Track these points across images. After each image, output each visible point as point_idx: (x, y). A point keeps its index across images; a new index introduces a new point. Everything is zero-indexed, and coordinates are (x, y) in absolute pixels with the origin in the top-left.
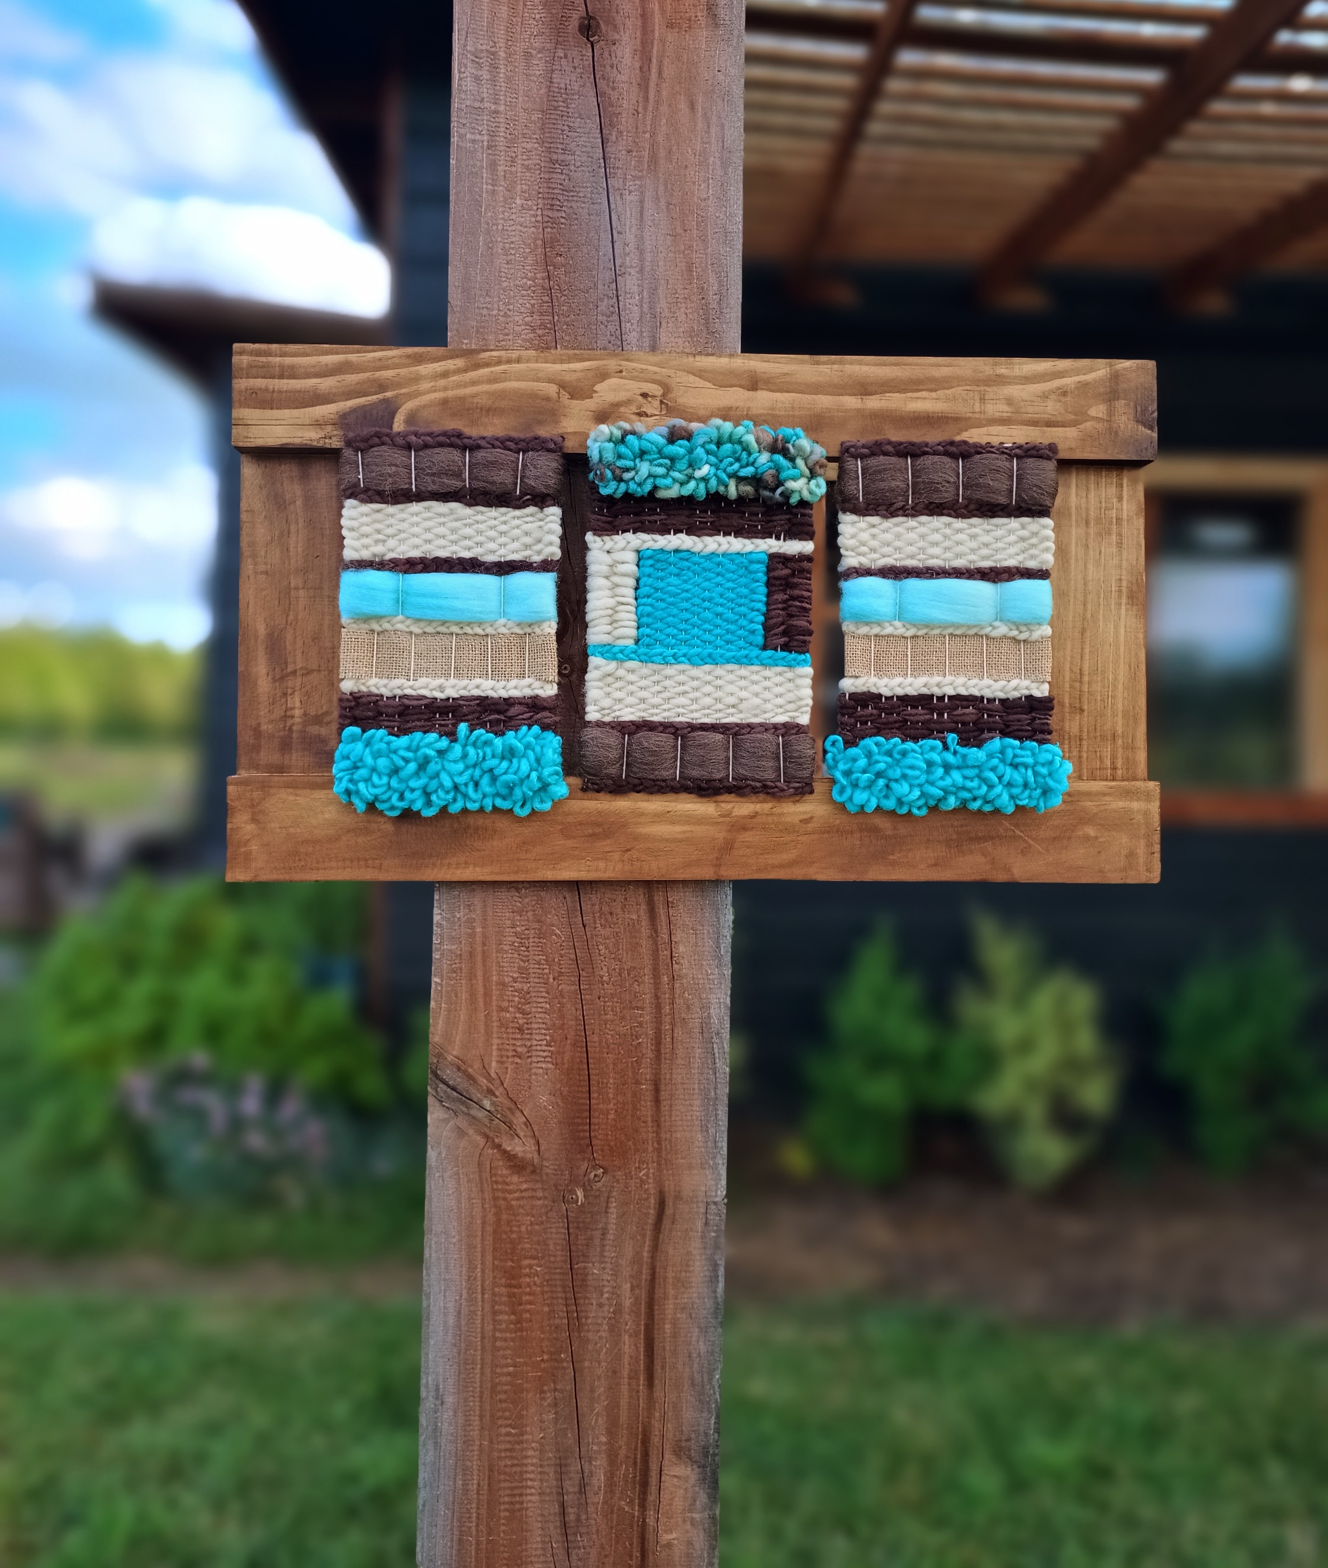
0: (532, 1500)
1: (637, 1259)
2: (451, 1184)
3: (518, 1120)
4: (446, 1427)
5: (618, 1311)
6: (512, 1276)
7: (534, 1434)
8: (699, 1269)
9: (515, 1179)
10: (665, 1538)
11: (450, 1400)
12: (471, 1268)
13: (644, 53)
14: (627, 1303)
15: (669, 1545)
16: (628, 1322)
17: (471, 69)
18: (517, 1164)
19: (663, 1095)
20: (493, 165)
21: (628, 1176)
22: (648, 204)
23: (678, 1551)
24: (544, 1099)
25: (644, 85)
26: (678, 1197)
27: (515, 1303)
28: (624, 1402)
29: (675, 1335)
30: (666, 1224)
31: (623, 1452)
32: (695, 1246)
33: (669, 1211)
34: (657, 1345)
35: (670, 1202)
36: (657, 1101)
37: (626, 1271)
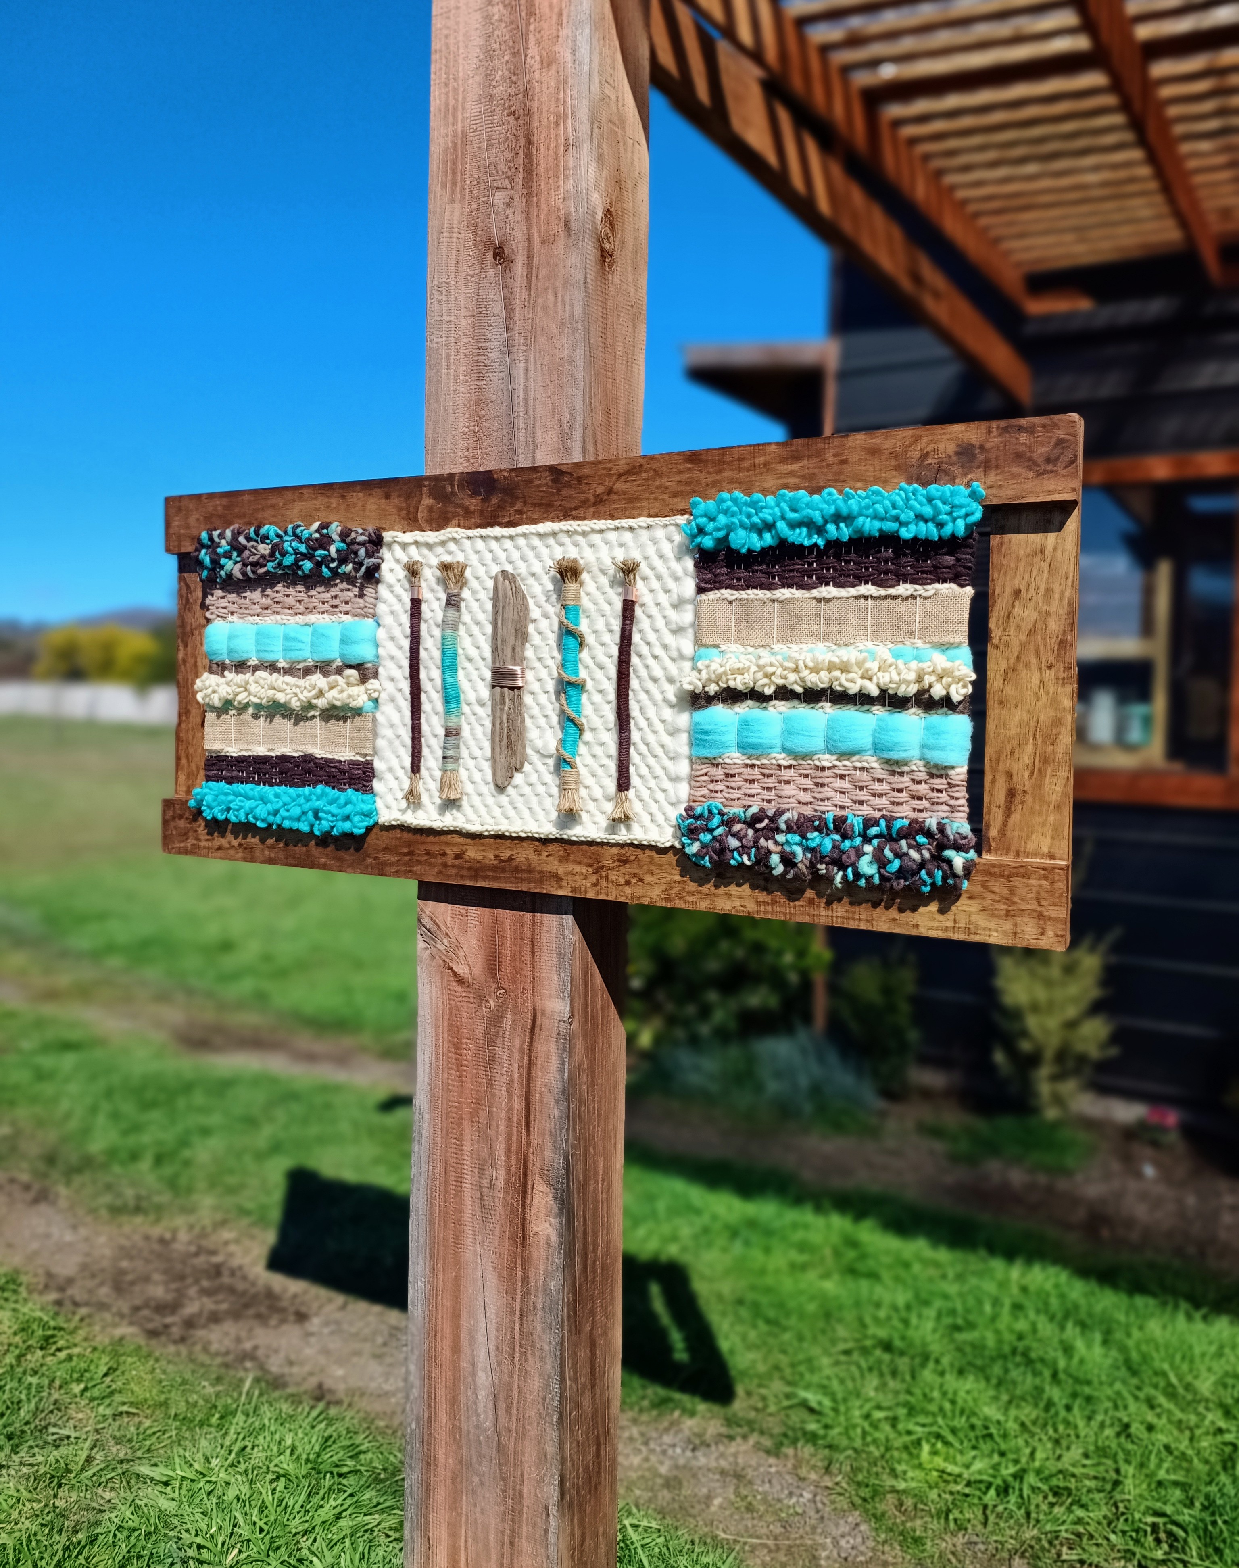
0: (466, 1186)
1: (521, 1050)
2: (427, 986)
3: (461, 954)
4: (425, 1133)
5: (511, 1082)
6: (458, 1047)
7: (467, 1147)
8: (554, 1063)
9: (459, 989)
10: (536, 1229)
11: (426, 1116)
12: (437, 1040)
13: (529, 265)
14: (516, 1076)
15: (536, 1234)
16: (517, 1090)
17: (437, 296)
18: (461, 981)
19: (537, 949)
20: (448, 356)
21: (517, 997)
22: (531, 367)
23: (542, 1240)
24: (474, 943)
25: (529, 287)
26: (543, 1013)
27: (459, 1064)
28: (514, 1138)
29: (542, 1102)
30: (537, 1029)
31: (513, 1169)
32: (553, 1048)
33: (538, 1022)
34: (532, 1107)
35: (539, 1015)
36: (533, 952)
37: (516, 1056)
